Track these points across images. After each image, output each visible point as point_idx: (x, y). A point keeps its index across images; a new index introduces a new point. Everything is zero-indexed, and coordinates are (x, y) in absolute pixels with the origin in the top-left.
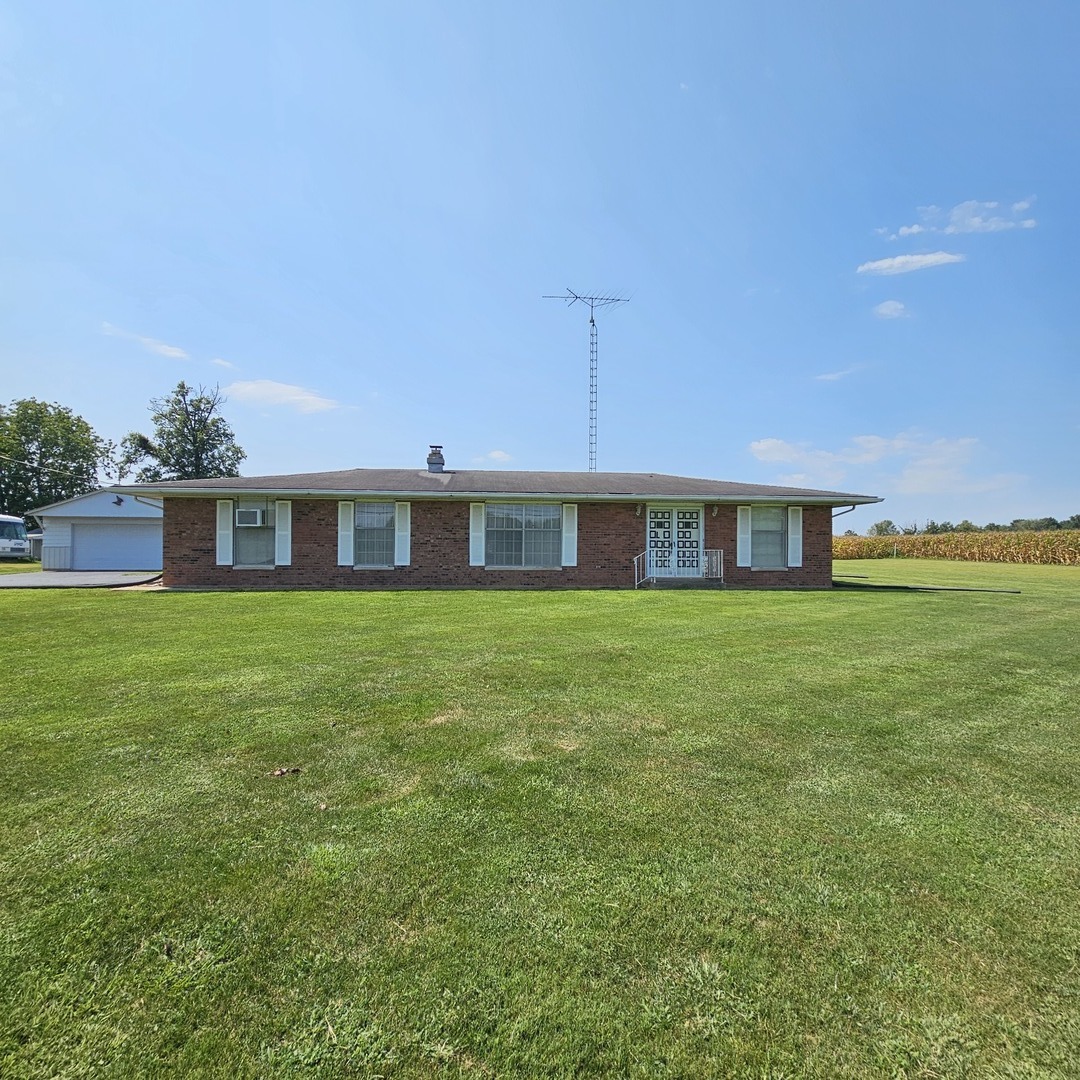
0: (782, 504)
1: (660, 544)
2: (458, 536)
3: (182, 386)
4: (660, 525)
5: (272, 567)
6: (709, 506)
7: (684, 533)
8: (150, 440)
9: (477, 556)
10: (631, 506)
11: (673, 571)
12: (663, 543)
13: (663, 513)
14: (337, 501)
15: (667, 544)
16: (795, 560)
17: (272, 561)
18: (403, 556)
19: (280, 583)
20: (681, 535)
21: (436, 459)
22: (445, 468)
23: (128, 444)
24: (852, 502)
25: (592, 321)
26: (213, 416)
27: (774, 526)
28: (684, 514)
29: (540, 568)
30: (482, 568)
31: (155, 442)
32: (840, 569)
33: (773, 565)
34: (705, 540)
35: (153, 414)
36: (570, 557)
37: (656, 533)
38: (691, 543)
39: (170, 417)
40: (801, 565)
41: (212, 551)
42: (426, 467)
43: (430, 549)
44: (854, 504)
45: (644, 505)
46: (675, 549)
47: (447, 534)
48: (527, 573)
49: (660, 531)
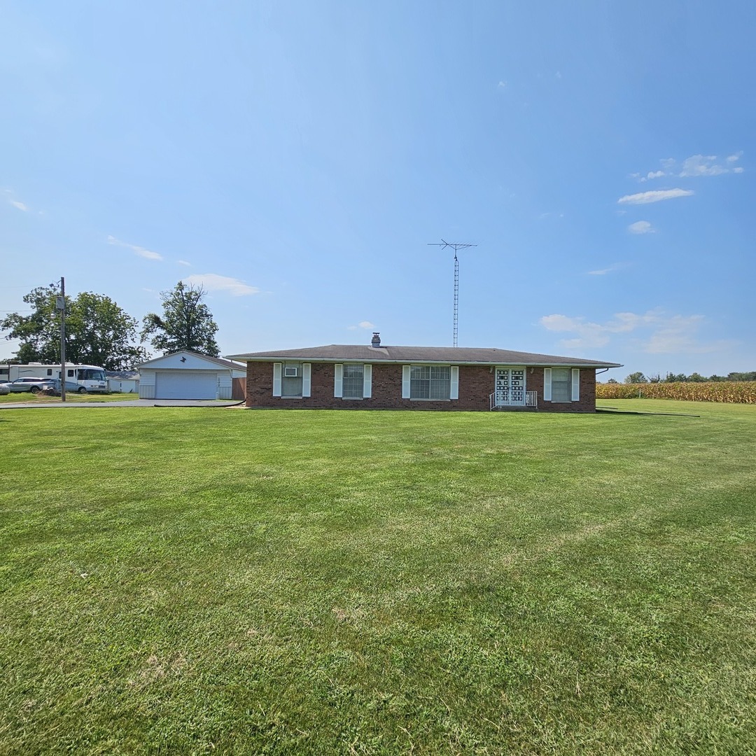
0: (568, 367)
1: (502, 388)
2: (396, 383)
3: (180, 284)
4: (502, 378)
5: (301, 398)
6: (529, 368)
7: (515, 382)
8: (161, 318)
9: (406, 393)
10: (487, 368)
11: (511, 402)
12: (504, 387)
13: (504, 372)
14: (334, 364)
15: (506, 388)
16: (576, 397)
17: (301, 395)
18: (367, 393)
19: (306, 406)
20: (513, 383)
21: (376, 340)
22: (381, 345)
23: (147, 321)
24: (607, 366)
25: (456, 258)
27: (563, 379)
28: (515, 372)
29: (439, 400)
30: (409, 399)
31: (164, 319)
32: (600, 404)
33: (563, 399)
34: (527, 386)
35: (163, 302)
36: (454, 395)
37: (500, 382)
38: (519, 387)
39: (172, 303)
40: (578, 400)
41: (271, 389)
42: (371, 344)
43: (381, 389)
44: (608, 368)
45: (494, 367)
46: (510, 391)
47: (391, 382)
48: (432, 402)
49: (502, 381)
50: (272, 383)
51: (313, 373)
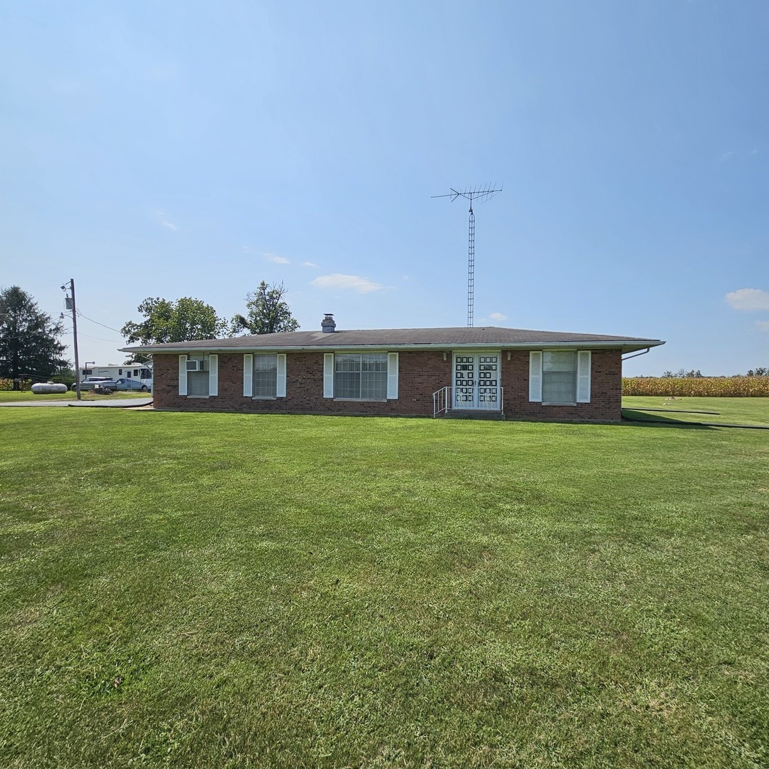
0: (569, 348)
1: (464, 383)
2: (316, 377)
3: (263, 284)
4: (465, 368)
5: (207, 397)
6: (504, 352)
7: (485, 374)
8: (246, 318)
9: (328, 392)
10: (438, 353)
11: (474, 406)
12: (467, 382)
14: (243, 354)
15: (470, 383)
17: (208, 393)
18: (281, 392)
19: (212, 407)
20: (482, 375)
21: (329, 323)
23: (234, 322)
24: (646, 345)
25: (471, 211)
26: (280, 301)
27: (566, 368)
28: (485, 358)
29: (372, 400)
30: (332, 399)
31: (248, 319)
34: (502, 380)
35: (247, 303)
36: (393, 393)
37: (462, 374)
38: (491, 382)
39: (256, 303)
41: (176, 387)
43: (299, 386)
44: (648, 347)
45: (449, 353)
46: (476, 387)
47: (309, 376)
48: (362, 404)
49: (465, 373)
50: (178, 379)
51: (220, 367)
